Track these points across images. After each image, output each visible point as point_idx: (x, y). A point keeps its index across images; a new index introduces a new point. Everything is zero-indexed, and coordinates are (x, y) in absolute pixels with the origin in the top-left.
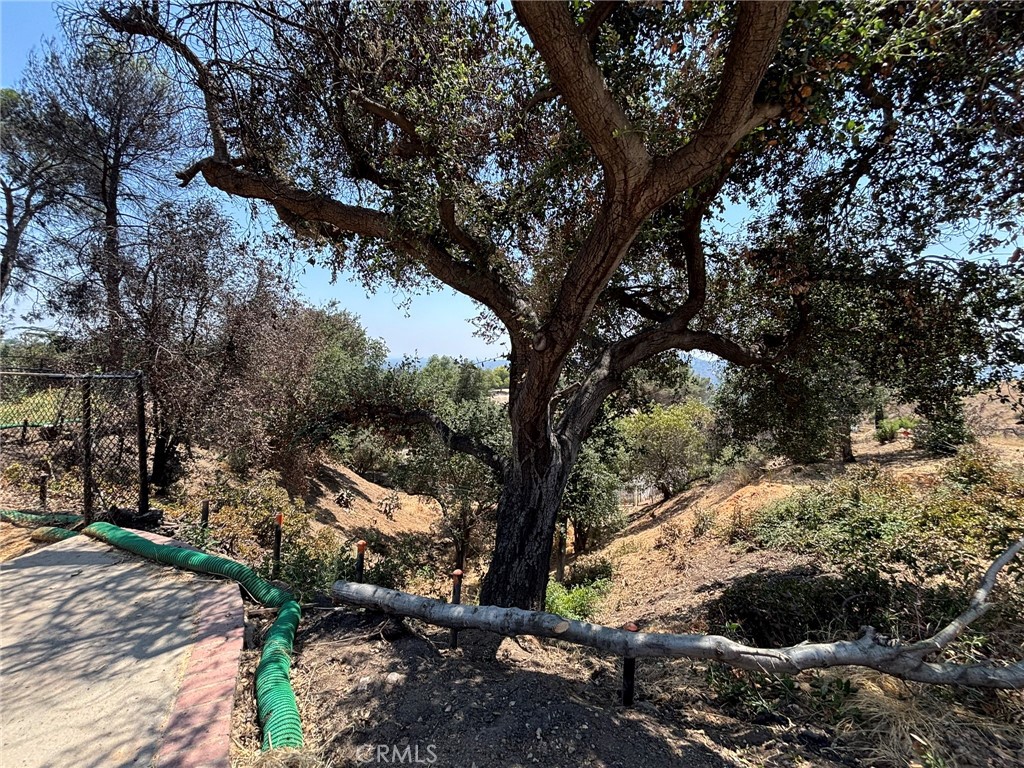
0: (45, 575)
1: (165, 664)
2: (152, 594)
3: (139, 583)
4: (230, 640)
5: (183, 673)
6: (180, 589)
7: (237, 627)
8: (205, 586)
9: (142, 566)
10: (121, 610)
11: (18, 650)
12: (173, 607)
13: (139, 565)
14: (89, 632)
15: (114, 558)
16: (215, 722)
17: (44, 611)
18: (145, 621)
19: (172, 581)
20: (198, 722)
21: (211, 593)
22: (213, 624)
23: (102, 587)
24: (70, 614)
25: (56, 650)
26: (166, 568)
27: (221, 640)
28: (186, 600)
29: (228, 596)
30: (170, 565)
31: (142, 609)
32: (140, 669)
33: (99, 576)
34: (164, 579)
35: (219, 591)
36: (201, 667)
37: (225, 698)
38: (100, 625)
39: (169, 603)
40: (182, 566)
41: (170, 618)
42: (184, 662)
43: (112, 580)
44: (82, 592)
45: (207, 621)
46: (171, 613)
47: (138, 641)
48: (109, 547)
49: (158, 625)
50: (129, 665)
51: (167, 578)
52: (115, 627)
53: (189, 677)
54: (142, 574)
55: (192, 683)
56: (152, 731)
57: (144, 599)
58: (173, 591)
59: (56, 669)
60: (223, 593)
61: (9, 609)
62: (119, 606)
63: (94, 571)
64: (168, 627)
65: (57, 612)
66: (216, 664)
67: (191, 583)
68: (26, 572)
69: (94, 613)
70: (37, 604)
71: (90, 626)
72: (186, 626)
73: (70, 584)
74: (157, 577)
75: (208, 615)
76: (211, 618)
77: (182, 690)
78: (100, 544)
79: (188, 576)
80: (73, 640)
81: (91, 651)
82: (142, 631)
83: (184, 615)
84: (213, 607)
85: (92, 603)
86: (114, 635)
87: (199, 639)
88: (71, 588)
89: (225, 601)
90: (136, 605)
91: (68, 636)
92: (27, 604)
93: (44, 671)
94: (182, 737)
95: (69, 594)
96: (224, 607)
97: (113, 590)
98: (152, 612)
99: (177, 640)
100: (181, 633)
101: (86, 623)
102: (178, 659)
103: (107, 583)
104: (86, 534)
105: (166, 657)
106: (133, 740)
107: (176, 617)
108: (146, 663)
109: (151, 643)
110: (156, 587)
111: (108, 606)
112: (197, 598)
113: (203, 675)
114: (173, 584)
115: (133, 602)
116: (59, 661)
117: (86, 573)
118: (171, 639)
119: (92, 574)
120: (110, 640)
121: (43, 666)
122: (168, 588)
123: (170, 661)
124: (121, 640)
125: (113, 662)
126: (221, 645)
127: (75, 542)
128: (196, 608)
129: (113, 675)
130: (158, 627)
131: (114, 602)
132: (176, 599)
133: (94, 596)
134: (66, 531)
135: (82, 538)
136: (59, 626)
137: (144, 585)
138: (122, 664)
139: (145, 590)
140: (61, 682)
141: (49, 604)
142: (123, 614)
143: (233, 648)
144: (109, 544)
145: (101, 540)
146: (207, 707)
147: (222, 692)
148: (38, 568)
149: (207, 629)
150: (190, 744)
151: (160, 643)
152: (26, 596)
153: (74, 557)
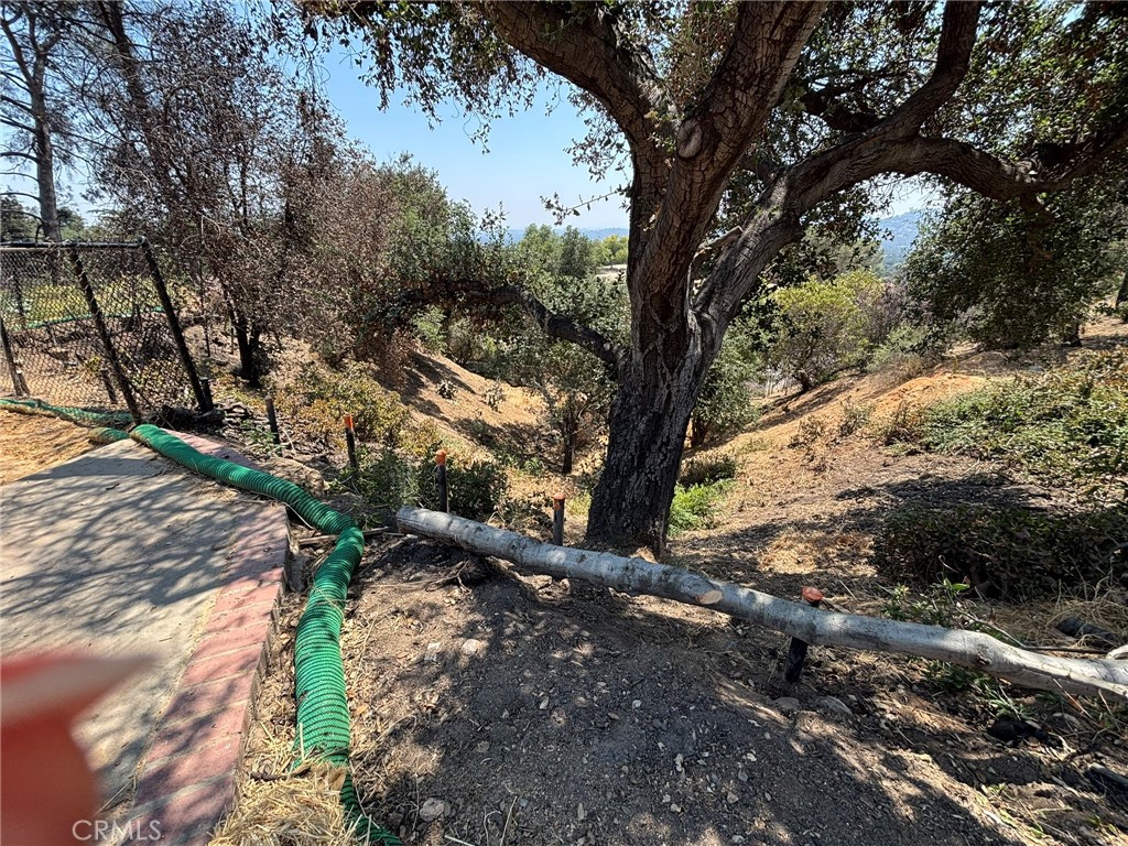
0: (79, 487)
1: (184, 614)
2: (187, 516)
3: (178, 500)
4: (264, 584)
5: (201, 630)
6: (220, 510)
7: (275, 567)
8: (248, 507)
9: (184, 479)
10: (150, 535)
11: (27, 583)
12: (207, 535)
13: (180, 477)
14: (108, 563)
15: (157, 468)
16: (224, 710)
17: (69, 533)
18: (174, 551)
19: (212, 499)
20: (203, 708)
21: (252, 517)
22: (248, 561)
23: (134, 505)
24: (94, 538)
25: (68, 586)
26: (209, 483)
27: (251, 585)
28: (223, 526)
29: (271, 522)
30: (214, 479)
31: (174, 534)
32: (154, 619)
33: (136, 490)
34: (204, 497)
35: (261, 515)
36: (223, 623)
37: (245, 672)
38: (123, 555)
39: (202, 529)
40: (225, 483)
41: (201, 549)
42: (205, 613)
43: (149, 495)
44: (113, 509)
45: (241, 556)
46: (203, 543)
47: (158, 579)
48: (153, 455)
49: (186, 557)
50: (142, 613)
51: (208, 495)
52: (140, 557)
53: (208, 637)
54: (181, 490)
55: (210, 646)
56: (146, 719)
57: (177, 521)
58: (212, 513)
59: (61, 612)
60: (265, 519)
61: (33, 529)
62: (149, 530)
63: (130, 484)
64: (197, 561)
65: (81, 535)
66: (242, 620)
67: (233, 503)
68: (61, 483)
69: (119, 538)
70: (63, 524)
71: (112, 555)
72: (217, 561)
73: (103, 500)
74: (197, 494)
75: (244, 547)
76: (248, 551)
77: (195, 655)
78: (146, 450)
79: (231, 494)
80: (90, 574)
81: (105, 590)
82: (167, 565)
83: (216, 546)
84: (250, 537)
85: (120, 524)
86: (136, 569)
87: (227, 582)
88: (103, 505)
89: (266, 530)
90: (168, 529)
91: (85, 567)
92: (52, 523)
93: (49, 615)
94: (180, 733)
95: (99, 511)
96: (265, 537)
97: (146, 509)
98: (183, 539)
99: (203, 581)
100: (212, 571)
101: (109, 550)
102: (199, 608)
103: (142, 499)
104: (134, 438)
105: (185, 604)
106: (120, 730)
107: (208, 548)
108: (161, 612)
109: (173, 584)
110: (193, 506)
111: (138, 529)
112: (235, 523)
113: (224, 635)
114: (213, 503)
115: (165, 526)
116: (68, 602)
117: (122, 486)
118: (197, 578)
119: (130, 488)
120: (129, 575)
121: (49, 608)
122: (206, 508)
123: (189, 611)
124: (140, 576)
125: (126, 606)
126: (252, 591)
127: (121, 447)
128: (233, 537)
129: (121, 626)
130: (185, 560)
131: (143, 524)
132: (212, 524)
133: (124, 515)
134: (120, 433)
135: (129, 443)
136: (78, 554)
137: (181, 503)
138: (134, 611)
139: (181, 510)
140: (63, 632)
141: (73, 525)
142: (152, 541)
143: (266, 596)
144: (155, 451)
145: (146, 446)
146: (219, 686)
147: (241, 662)
148: (74, 479)
149: (240, 567)
150: (186, 747)
151: (183, 584)
152: (54, 512)
153: (117, 466)
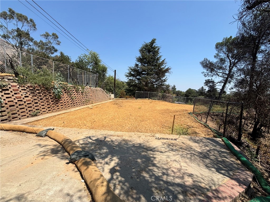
0: (210, 143)
1: (221, 177)
2: (228, 160)
3: (226, 156)
4: (240, 186)
5: (224, 183)
6: (235, 164)
7: (245, 185)
8: (242, 168)
9: (229, 152)
10: (219, 159)
11: (200, 153)
14: (211, 158)
15: (225, 147)
17: (207, 149)
18: (223, 164)
19: (234, 160)
20: (220, 196)
21: (243, 171)
23: (218, 151)
24: (210, 153)
25: (205, 157)
26: (234, 156)
28: (235, 167)
30: (236, 156)
31: (223, 161)
32: (216, 173)
34: (232, 159)
36: (228, 185)
37: (230, 198)
38: (214, 159)
39: (230, 165)
41: (228, 168)
42: (225, 180)
43: (221, 151)
44: (214, 150)
45: (237, 176)
47: (219, 167)
48: (224, 144)
49: (225, 167)
50: (214, 171)
52: (216, 161)
53: (224, 185)
54: (228, 154)
55: (224, 187)
56: (210, 187)
57: (225, 159)
58: (233, 163)
59: (203, 161)
60: (246, 173)
61: (202, 146)
64: (227, 170)
65: (208, 151)
67: (239, 164)
68: (208, 141)
69: (214, 155)
70: (206, 147)
72: (231, 173)
73: (213, 147)
74: (231, 157)
76: (239, 177)
77: (221, 185)
78: (223, 142)
79: (239, 162)
80: (208, 158)
81: (209, 162)
82: (221, 166)
83: (232, 170)
84: (241, 174)
86: (215, 163)
87: (232, 179)
88: (213, 148)
89: (246, 176)
91: (208, 156)
92: (205, 146)
93: (201, 160)
94: (215, 195)
95: (212, 149)
96: (244, 177)
97: (220, 154)
98: (225, 164)
99: (227, 174)
100: (229, 173)
101: (212, 156)
102: (224, 178)
104: (222, 139)
105: (222, 175)
106: (206, 185)
107: (230, 169)
108: (218, 173)
109: (221, 170)
111: (217, 156)
112: (238, 169)
113: (227, 187)
115: (223, 159)
116: (204, 160)
117: (217, 147)
119: (218, 148)
121: (202, 159)
122: (232, 161)
125: (212, 167)
126: (237, 185)
127: (219, 139)
128: (236, 171)
129: (210, 170)
132: (232, 165)
133: (216, 152)
134: (219, 137)
136: (207, 153)
138: (213, 169)
139: (227, 158)
140: (202, 164)
141: (208, 149)
143: (241, 189)
146: (224, 195)
147: (230, 195)
148: (210, 141)
149: (236, 178)
150: (215, 198)
151: (223, 172)
152: (206, 145)
153: (217, 142)
